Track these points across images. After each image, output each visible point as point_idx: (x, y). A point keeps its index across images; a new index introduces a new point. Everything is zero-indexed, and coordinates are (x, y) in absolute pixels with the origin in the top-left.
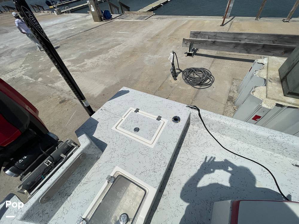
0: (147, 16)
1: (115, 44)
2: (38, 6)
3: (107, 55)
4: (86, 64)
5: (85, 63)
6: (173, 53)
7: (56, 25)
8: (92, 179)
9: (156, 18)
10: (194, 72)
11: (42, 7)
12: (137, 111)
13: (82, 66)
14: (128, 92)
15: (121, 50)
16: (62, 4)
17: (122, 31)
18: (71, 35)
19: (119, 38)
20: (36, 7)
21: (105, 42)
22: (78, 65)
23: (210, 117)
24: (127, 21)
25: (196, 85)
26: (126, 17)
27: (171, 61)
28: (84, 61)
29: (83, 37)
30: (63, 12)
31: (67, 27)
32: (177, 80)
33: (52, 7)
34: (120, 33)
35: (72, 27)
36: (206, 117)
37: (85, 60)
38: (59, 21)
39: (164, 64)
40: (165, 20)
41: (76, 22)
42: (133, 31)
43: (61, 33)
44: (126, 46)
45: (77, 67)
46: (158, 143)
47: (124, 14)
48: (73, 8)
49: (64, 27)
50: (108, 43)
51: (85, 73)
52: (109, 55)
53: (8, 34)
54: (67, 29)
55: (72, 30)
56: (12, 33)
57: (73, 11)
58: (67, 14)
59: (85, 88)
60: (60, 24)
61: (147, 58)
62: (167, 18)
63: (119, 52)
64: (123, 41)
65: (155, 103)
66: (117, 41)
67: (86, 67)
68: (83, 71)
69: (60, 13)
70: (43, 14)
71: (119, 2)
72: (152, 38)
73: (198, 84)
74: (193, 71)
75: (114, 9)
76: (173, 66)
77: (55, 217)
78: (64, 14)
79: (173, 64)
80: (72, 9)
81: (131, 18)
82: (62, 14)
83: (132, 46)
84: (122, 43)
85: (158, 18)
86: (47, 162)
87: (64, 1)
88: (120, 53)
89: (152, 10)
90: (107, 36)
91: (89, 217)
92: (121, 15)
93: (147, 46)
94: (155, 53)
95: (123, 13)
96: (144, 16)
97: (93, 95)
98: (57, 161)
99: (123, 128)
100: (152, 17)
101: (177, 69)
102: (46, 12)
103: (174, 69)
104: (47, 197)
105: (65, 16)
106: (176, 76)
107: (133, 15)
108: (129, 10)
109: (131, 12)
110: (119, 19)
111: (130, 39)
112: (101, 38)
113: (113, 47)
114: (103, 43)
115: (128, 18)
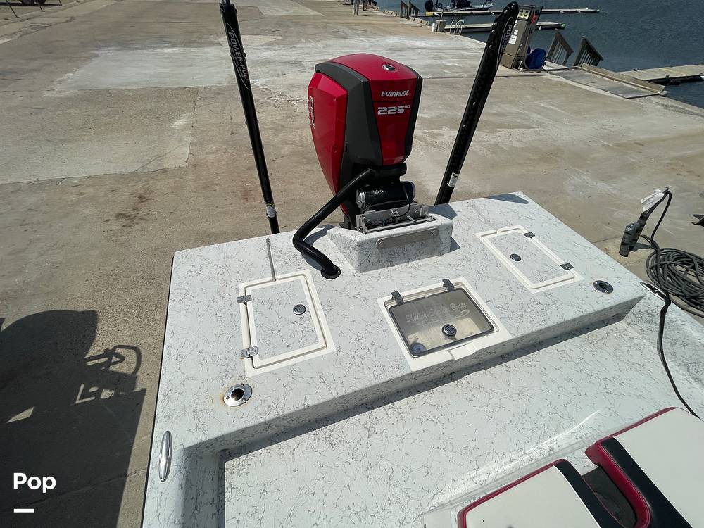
0: (640, 92)
1: (519, 123)
2: (412, 6)
3: (489, 136)
4: (442, 135)
5: (441, 132)
6: (666, 193)
7: (423, 51)
8: (423, 269)
9: (663, 105)
10: (694, 268)
11: (417, 10)
12: (530, 235)
13: (433, 136)
14: (526, 202)
15: (524, 140)
16: (452, 12)
17: (549, 103)
18: (440, 75)
19: (535, 115)
20: (407, 7)
21: (499, 110)
22: (427, 131)
23: (688, 327)
24: (575, 87)
25: (677, 295)
26: (579, 76)
27: (645, 209)
28: (440, 128)
29: (460, 86)
30: (448, 30)
31: (440, 58)
32: (627, 256)
33: (430, 14)
34: (542, 105)
35: (449, 62)
36: (680, 322)
37: (444, 128)
38: (432, 43)
39: (613, 211)
40: (686, 118)
41: (462, 54)
42: (577, 113)
43: (427, 66)
44: (541, 137)
45: (425, 133)
46: (547, 294)
47: (576, 68)
48: (469, 26)
49: (434, 58)
50: (503, 115)
51: (433, 150)
52: (493, 138)
53: (347, 41)
54: (439, 63)
55: (448, 67)
56: (352, 41)
57: (466, 32)
58: (452, 35)
59: (420, 171)
60: (431, 49)
61: (576, 180)
62: (697, 114)
63: (518, 141)
64: (540, 124)
65: (573, 243)
66: (526, 119)
67: (440, 140)
68: (431, 144)
69: (441, 29)
70: (411, 23)
71: (585, 39)
72: (617, 145)
73: (685, 296)
74: (692, 262)
75: (560, 52)
76: (642, 222)
77: (370, 273)
78: (448, 33)
79: (644, 217)
80: (466, 28)
81: (590, 81)
82: (443, 33)
83: (555, 141)
84: (534, 126)
85: (667, 107)
86: (395, 212)
87: (460, 9)
88: (518, 145)
89: (665, 82)
90: (510, 102)
91: (405, 300)
92: (567, 69)
93: (592, 156)
94: (607, 178)
95: (576, 64)
96: (630, 89)
97: (428, 190)
98: (403, 220)
99: (494, 244)
100: (652, 98)
101: (645, 237)
102: (418, 20)
103: (638, 229)
104: (384, 244)
105: (447, 36)
106: (631, 249)
107: (599, 77)
108: (595, 64)
109: (597, 70)
110: (557, 75)
111: (559, 127)
112: (496, 100)
113: (510, 126)
114: (495, 112)
115: (583, 81)
